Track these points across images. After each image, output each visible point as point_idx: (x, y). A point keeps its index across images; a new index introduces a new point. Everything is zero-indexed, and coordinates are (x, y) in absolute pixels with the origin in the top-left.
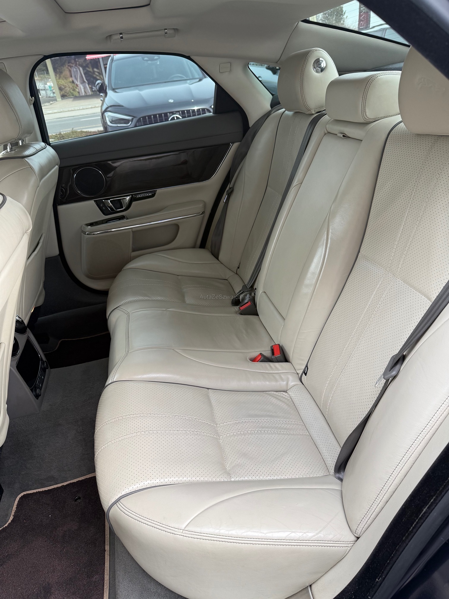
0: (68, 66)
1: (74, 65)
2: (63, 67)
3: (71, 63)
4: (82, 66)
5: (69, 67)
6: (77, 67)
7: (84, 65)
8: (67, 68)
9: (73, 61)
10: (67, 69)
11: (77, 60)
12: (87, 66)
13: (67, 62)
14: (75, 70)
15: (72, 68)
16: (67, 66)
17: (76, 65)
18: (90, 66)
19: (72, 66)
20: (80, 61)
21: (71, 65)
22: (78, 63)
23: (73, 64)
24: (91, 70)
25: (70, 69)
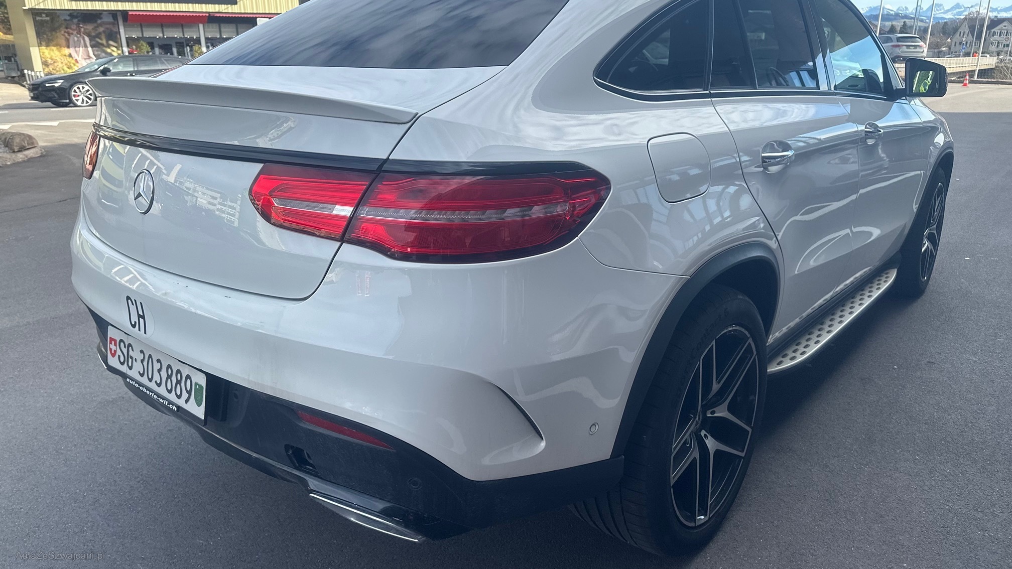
0: (65, 32)
1: (75, 33)
2: (56, 32)
3: (71, 29)
4: (89, 36)
5: (66, 34)
6: (80, 35)
7: (93, 34)
8: (63, 35)
9: (74, 27)
10: (63, 37)
11: (81, 26)
12: (98, 36)
13: (64, 26)
14: (76, 39)
15: (72, 36)
16: (63, 32)
17: (79, 32)
18: (103, 37)
19: (72, 34)
20: (85, 27)
21: (71, 31)
22: (82, 30)
23: (74, 30)
24: (104, 42)
25: (68, 37)
